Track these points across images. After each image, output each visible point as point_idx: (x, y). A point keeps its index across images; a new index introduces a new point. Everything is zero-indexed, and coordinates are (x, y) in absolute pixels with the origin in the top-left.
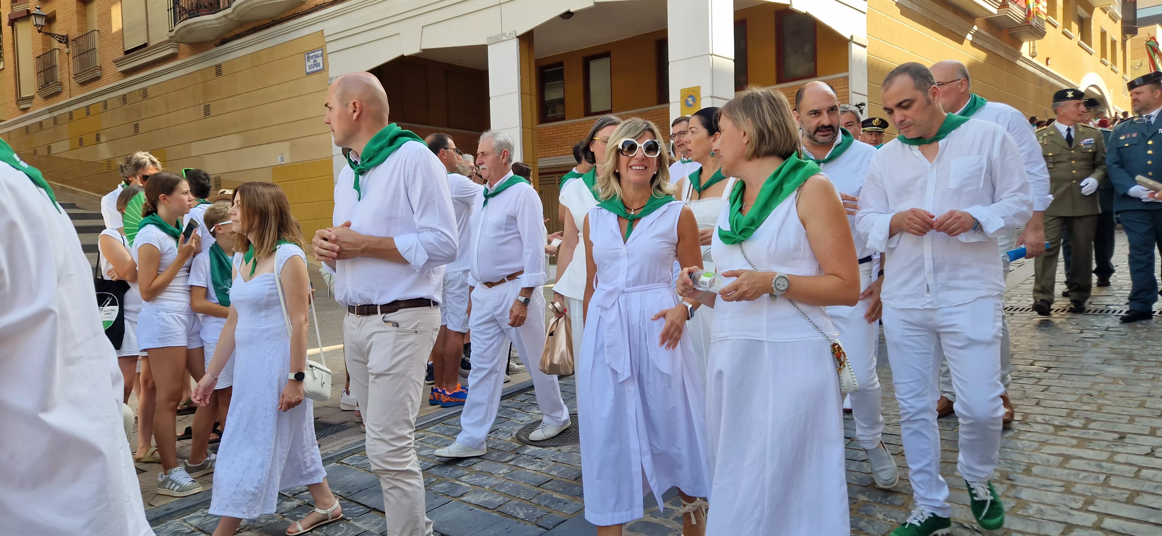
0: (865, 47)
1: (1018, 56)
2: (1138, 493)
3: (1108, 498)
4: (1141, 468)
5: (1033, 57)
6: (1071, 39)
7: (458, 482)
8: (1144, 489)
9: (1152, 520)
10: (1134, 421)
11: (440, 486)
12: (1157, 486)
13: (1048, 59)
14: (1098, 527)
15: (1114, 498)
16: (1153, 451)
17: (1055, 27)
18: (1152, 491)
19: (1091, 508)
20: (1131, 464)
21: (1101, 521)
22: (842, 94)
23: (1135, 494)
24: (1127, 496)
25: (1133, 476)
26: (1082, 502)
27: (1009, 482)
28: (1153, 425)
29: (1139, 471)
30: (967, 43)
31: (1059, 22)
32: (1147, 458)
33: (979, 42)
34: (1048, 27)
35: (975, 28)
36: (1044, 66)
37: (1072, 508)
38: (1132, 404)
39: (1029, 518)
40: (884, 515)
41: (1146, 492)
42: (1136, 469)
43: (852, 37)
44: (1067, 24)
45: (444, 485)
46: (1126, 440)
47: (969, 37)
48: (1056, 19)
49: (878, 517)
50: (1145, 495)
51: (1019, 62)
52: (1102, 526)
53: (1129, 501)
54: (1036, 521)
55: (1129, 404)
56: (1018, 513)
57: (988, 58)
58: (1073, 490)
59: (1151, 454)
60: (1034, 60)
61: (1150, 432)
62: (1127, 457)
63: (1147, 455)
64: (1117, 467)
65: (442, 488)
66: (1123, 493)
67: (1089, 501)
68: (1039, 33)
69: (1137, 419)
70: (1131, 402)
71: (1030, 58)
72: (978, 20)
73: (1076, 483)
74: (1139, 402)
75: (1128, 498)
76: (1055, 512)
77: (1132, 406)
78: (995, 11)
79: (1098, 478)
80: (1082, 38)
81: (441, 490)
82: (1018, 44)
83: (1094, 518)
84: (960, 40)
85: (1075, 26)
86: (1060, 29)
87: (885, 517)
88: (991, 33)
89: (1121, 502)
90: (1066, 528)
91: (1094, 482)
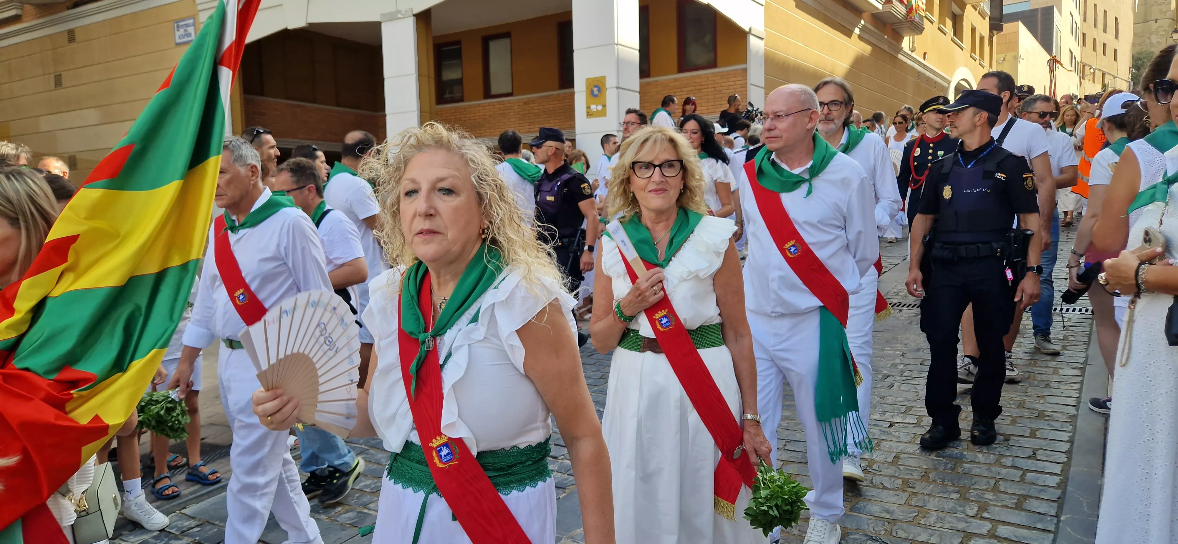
0: (762, 39)
1: (899, 50)
2: (1026, 497)
3: (999, 504)
4: (1025, 471)
5: (912, 51)
6: (945, 34)
7: (366, 511)
8: (1029, 494)
9: (1039, 526)
10: (1016, 422)
11: (347, 515)
12: (1041, 490)
13: (925, 54)
14: (992, 535)
15: (1005, 503)
16: (1034, 454)
17: (932, 23)
18: (1037, 496)
19: (986, 515)
20: (1017, 468)
21: (995, 528)
22: (740, 86)
23: (1022, 499)
24: (1016, 501)
25: (1018, 479)
26: (976, 509)
27: (910, 490)
28: (1033, 426)
29: (1024, 475)
30: (855, 37)
31: (935, 18)
32: (1030, 461)
33: (866, 36)
34: (926, 23)
35: (862, 22)
36: (921, 60)
37: (967, 516)
38: (1013, 404)
39: (931, 527)
40: (799, 530)
41: (1031, 497)
42: (1021, 472)
43: (750, 29)
44: (942, 21)
45: (351, 515)
46: (1011, 443)
47: (857, 31)
48: (933, 15)
49: (793, 533)
50: (1032, 500)
51: (900, 56)
52: (996, 534)
53: (1019, 507)
54: (937, 530)
55: (1010, 404)
56: (921, 522)
57: (873, 51)
58: (967, 496)
59: (1033, 456)
60: (914, 55)
61: (1030, 434)
62: (1013, 460)
63: (1029, 457)
64: (1004, 471)
65: (349, 519)
66: (1012, 499)
67: (983, 507)
68: (918, 29)
69: (1018, 420)
70: (1011, 402)
71: (910, 53)
72: (865, 15)
73: (970, 489)
74: (1019, 402)
75: (1016, 504)
76: (953, 520)
77: (1013, 406)
78: (880, 7)
79: (989, 482)
80: (955, 35)
81: (348, 521)
82: (899, 39)
83: (988, 526)
84: (848, 33)
85: (949, 23)
86: (936, 25)
87: (801, 533)
88: (877, 28)
89: (1011, 508)
90: (965, 536)
91: (985, 487)
